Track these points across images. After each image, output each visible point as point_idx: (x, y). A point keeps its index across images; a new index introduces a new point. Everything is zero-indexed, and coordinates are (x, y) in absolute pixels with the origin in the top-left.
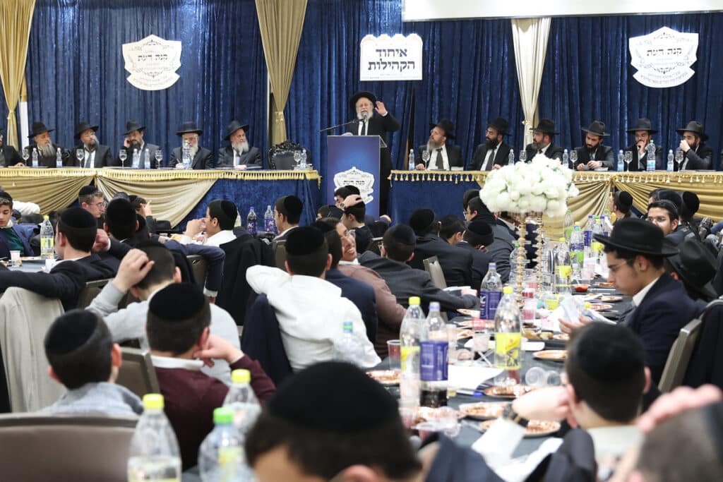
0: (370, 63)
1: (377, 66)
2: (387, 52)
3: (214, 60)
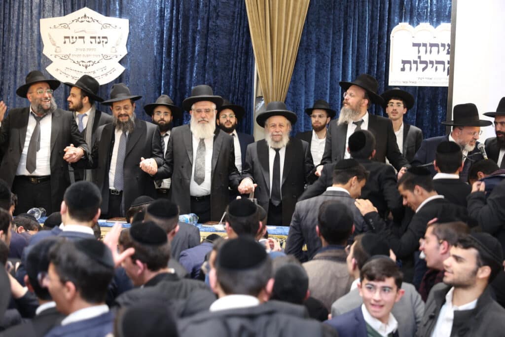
0: (404, 62)
1: (414, 66)
2: (429, 48)
3: (177, 48)
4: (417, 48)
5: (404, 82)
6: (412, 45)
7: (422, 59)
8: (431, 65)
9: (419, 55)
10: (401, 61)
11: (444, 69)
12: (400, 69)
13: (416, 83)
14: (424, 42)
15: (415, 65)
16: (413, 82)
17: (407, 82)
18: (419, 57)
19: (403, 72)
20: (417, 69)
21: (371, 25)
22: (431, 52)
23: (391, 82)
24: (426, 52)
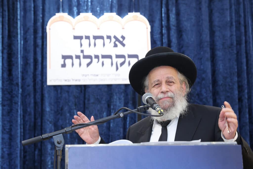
0: (65, 57)
2: (92, 41)
4: (79, 41)
5: (66, 80)
6: (73, 37)
7: (86, 53)
8: (97, 60)
9: (82, 49)
10: (61, 57)
11: (112, 64)
12: (60, 66)
13: (79, 80)
14: (87, 35)
15: (78, 60)
16: (76, 80)
17: (69, 81)
18: (82, 51)
19: (63, 69)
20: (80, 65)
21: (25, 17)
22: (95, 45)
23: (51, 81)
24: (90, 45)
